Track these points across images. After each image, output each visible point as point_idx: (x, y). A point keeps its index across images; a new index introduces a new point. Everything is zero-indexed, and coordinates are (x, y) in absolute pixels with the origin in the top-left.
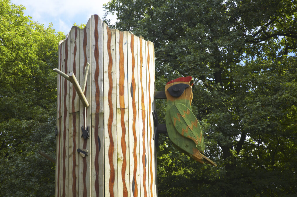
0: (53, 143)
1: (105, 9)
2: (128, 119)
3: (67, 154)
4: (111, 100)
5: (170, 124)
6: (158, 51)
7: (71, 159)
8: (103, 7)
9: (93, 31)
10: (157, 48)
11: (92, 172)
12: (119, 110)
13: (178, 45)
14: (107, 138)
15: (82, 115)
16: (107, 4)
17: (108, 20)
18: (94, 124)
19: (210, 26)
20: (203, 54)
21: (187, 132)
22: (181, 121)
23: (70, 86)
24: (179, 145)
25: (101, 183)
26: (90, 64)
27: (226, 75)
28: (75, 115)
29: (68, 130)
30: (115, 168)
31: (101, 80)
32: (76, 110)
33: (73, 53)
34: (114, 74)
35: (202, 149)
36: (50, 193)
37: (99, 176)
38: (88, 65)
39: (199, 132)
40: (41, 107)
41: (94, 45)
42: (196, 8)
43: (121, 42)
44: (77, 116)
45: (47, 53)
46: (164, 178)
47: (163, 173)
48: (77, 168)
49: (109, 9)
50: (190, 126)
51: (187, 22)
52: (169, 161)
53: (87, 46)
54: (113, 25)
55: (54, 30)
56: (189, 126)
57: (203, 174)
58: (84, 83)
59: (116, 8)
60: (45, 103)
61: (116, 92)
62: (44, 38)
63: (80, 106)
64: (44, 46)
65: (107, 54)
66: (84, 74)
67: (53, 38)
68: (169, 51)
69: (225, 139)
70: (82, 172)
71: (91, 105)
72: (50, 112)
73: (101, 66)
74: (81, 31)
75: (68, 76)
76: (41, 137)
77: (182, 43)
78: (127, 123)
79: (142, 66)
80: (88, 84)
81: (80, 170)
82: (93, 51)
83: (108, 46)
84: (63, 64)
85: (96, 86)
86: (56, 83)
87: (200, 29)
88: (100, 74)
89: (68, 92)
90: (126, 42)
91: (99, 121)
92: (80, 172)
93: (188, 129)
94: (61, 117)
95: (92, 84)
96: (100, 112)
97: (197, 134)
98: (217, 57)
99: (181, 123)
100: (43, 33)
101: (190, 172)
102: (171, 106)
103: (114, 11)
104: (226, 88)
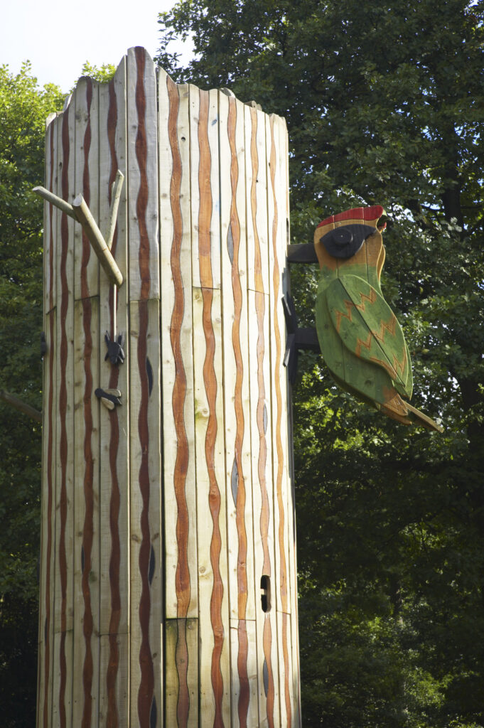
0: (35, 370)
1: (163, 26)
2: (222, 315)
3: (70, 402)
4: (179, 266)
5: (326, 327)
6: (298, 136)
7: (81, 414)
8: (159, 20)
9: (132, 89)
10: (295, 129)
11: (132, 445)
12: (198, 292)
13: (349, 120)
14: (168, 362)
15: (107, 304)
16: (169, 13)
17: (173, 55)
18: (135, 327)
19: (433, 69)
20: (414, 143)
21: (369, 347)
22: (354, 319)
23: (77, 230)
24: (348, 381)
25: (153, 472)
26: (124, 174)
27: (474, 195)
28: (88, 305)
29: (73, 342)
30: (190, 437)
31: (154, 217)
32: (92, 291)
33: (82, 145)
34: (185, 201)
35: (407, 391)
36: (31, 493)
37: (151, 455)
38: (119, 178)
39: (399, 348)
40: (4, 278)
41: (134, 127)
42: (398, 22)
43: (203, 120)
44: (94, 306)
45: (18, 139)
46: (312, 457)
47: (311, 442)
48: (94, 437)
49: (174, 25)
50: (378, 332)
51: (374, 61)
52: (324, 413)
53: (118, 127)
54: (185, 68)
55: (35, 80)
56: (374, 331)
57: (411, 447)
58: (111, 224)
59: (191, 23)
60: (14, 269)
61: (191, 246)
62: (11, 101)
63: (102, 283)
64: (10, 122)
65: (167, 149)
66: (111, 200)
67: (32, 101)
68: (326, 136)
69: (468, 362)
70: (108, 447)
71: (127, 280)
72: (28, 290)
73: (153, 180)
74: (102, 91)
75: (71, 207)
76: (7, 354)
77: (361, 116)
78: (220, 325)
79: (257, 181)
80: (119, 227)
81: (102, 441)
82: (133, 142)
83: (169, 129)
84: (58, 173)
85: (140, 232)
86: (42, 218)
87: (409, 78)
88: (150, 201)
89: (70, 246)
90: (216, 117)
91: (149, 321)
92: (102, 445)
93: (373, 340)
94: (53, 309)
95: (131, 227)
96: (151, 296)
97: (395, 353)
98: (451, 150)
99: (353, 324)
100: (7, 87)
101: (379, 441)
102: (330, 281)
103: (187, 30)
104: (474, 230)
